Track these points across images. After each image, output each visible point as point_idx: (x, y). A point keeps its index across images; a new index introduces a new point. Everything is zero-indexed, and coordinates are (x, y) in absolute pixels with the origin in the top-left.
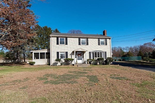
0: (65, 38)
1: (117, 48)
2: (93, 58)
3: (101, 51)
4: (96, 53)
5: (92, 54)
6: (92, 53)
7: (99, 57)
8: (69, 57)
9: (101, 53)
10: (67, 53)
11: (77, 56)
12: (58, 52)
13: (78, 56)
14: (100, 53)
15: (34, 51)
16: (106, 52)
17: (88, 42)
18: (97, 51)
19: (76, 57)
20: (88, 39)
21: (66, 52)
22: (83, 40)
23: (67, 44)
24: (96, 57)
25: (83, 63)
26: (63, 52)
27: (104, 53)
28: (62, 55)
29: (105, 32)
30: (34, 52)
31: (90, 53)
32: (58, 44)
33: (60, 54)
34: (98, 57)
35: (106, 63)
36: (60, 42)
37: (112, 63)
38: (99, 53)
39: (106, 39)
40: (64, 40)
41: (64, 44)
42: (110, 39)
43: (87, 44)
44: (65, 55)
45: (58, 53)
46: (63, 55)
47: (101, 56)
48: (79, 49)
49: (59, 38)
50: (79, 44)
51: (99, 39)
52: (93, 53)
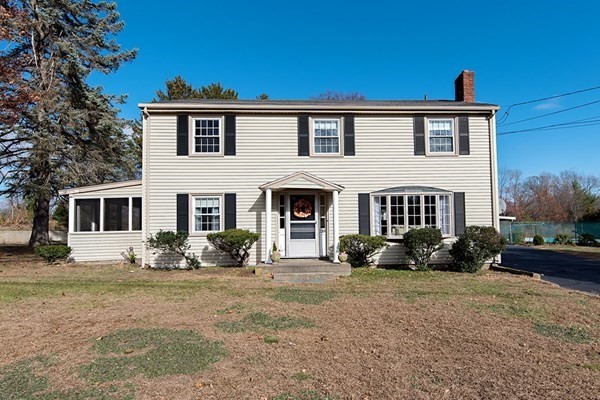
0: (221, 121)
1: (557, 179)
2: (384, 231)
3: (432, 189)
4: (401, 199)
5: (374, 207)
6: (376, 198)
7: (418, 223)
8: (245, 222)
9: (430, 200)
10: (231, 199)
11: (288, 214)
12: (187, 196)
13: (293, 217)
14: (422, 200)
15: (77, 190)
16: (460, 198)
17: (353, 138)
18: (403, 189)
19: (282, 225)
20: (357, 120)
21: (226, 195)
22: (328, 126)
23: (230, 150)
24: (402, 222)
25: (321, 258)
26: (213, 197)
27: (451, 199)
28: (204, 210)
29: (466, 81)
30: (75, 194)
31: (364, 199)
32: (182, 150)
33: (193, 204)
34: (411, 223)
35: (460, 259)
36: (198, 140)
37: (499, 258)
38: (418, 198)
39: (464, 117)
40: (217, 132)
41: (217, 150)
42: (488, 115)
43: (350, 149)
44: (222, 213)
45: (183, 201)
46: (214, 214)
47: (430, 220)
48: (288, 177)
49: (192, 121)
50: (304, 149)
51: (419, 117)
52: (384, 200)
